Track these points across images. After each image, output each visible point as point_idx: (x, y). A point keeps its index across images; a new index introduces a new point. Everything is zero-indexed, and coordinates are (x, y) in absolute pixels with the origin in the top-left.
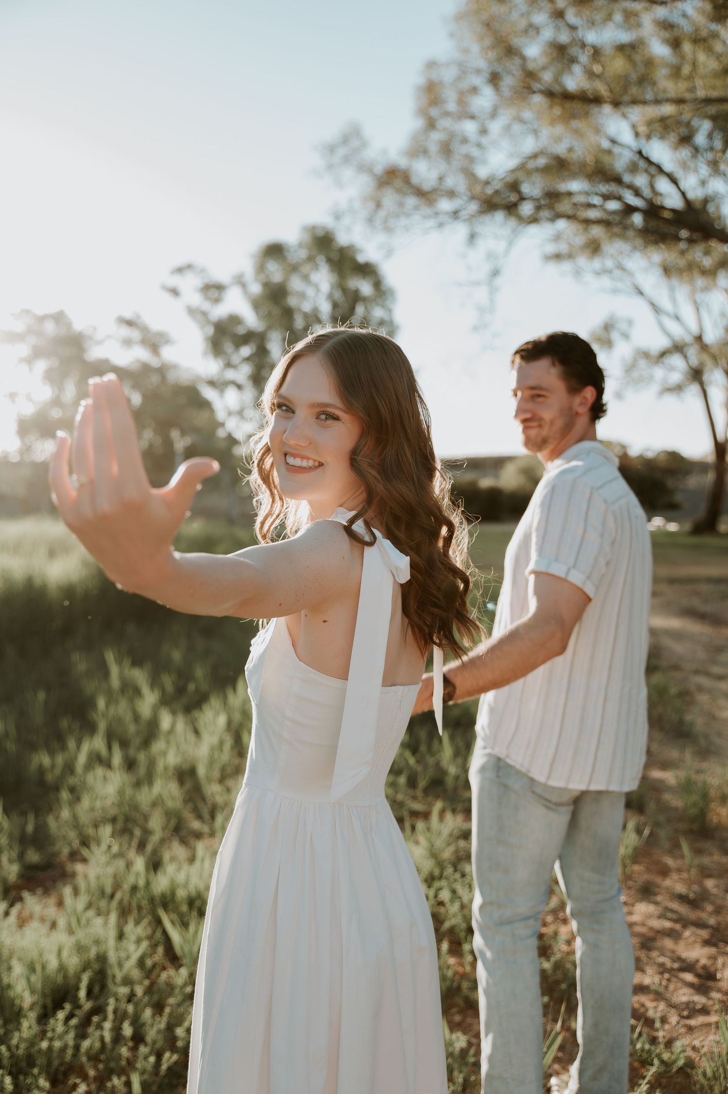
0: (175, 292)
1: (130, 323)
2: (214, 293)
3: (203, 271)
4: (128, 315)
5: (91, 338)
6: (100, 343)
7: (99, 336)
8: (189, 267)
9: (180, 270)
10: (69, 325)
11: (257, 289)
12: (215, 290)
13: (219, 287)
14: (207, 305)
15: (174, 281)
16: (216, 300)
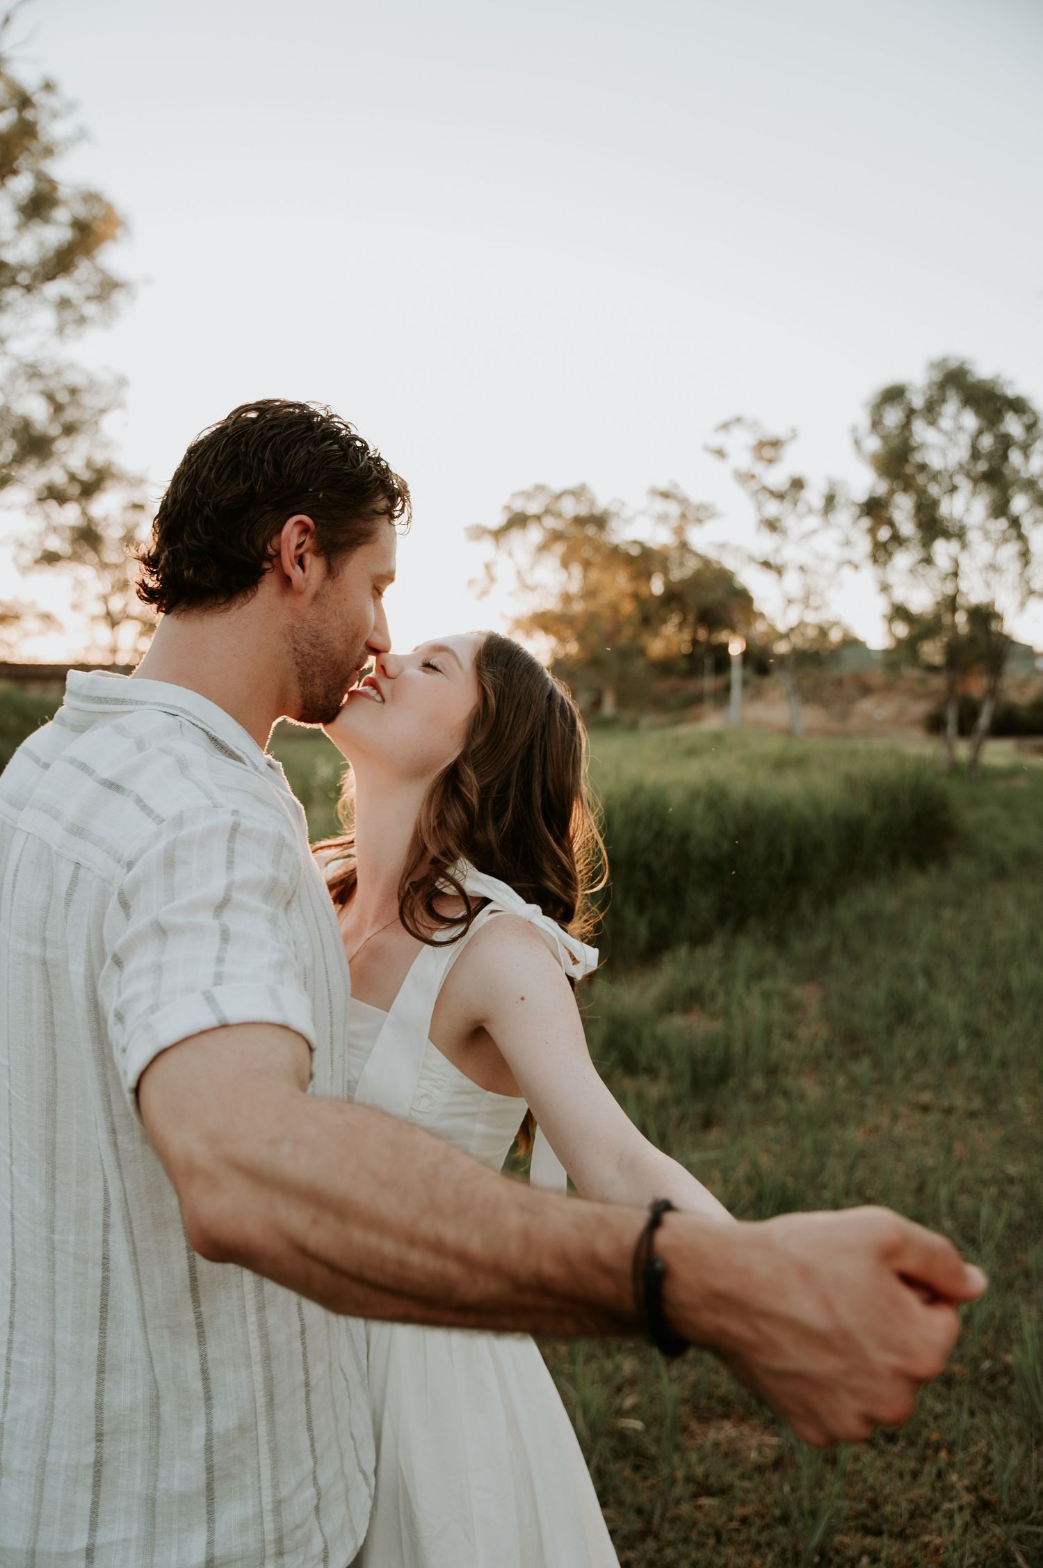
0: (720, 453)
1: (665, 495)
2: (768, 452)
3: (755, 423)
4: (663, 485)
5: (617, 515)
6: (629, 521)
7: (627, 513)
8: (738, 420)
9: (725, 426)
10: (592, 502)
11: (873, 444)
12: (769, 448)
13: (775, 444)
14: (759, 469)
15: (718, 440)
16: (770, 461)
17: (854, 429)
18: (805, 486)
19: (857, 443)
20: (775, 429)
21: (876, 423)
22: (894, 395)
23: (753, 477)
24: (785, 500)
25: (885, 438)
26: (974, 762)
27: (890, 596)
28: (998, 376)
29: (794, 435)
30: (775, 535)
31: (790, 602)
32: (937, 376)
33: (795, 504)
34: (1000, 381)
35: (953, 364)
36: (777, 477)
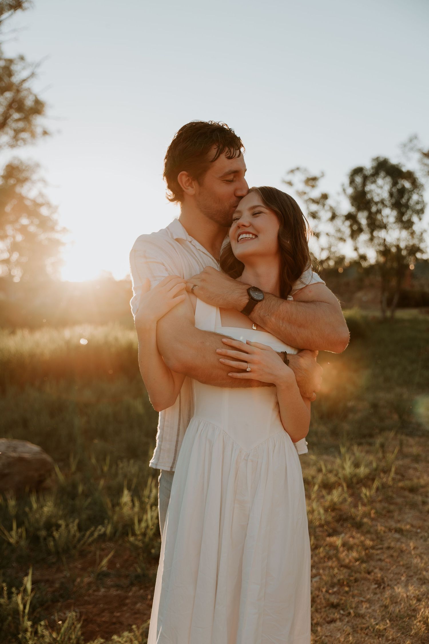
0: (290, 183)
2: (311, 183)
3: (305, 170)
8: (298, 169)
9: (292, 171)
11: (350, 191)
12: (312, 181)
13: (314, 179)
14: (308, 189)
15: (289, 178)
16: (313, 186)
17: (343, 185)
18: (328, 197)
19: (344, 190)
20: (314, 172)
21: (352, 182)
22: (358, 171)
23: (305, 193)
24: (319, 204)
25: (355, 188)
26: (392, 317)
27: (358, 252)
28: (399, 163)
29: (323, 175)
30: (315, 220)
31: (322, 249)
32: (375, 164)
33: (324, 206)
34: (400, 165)
35: (381, 159)
36: (315, 194)
